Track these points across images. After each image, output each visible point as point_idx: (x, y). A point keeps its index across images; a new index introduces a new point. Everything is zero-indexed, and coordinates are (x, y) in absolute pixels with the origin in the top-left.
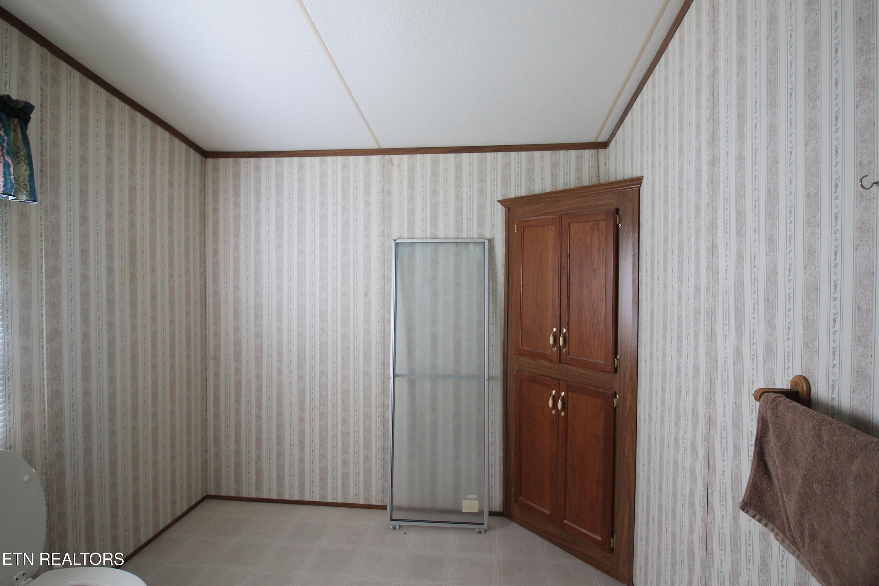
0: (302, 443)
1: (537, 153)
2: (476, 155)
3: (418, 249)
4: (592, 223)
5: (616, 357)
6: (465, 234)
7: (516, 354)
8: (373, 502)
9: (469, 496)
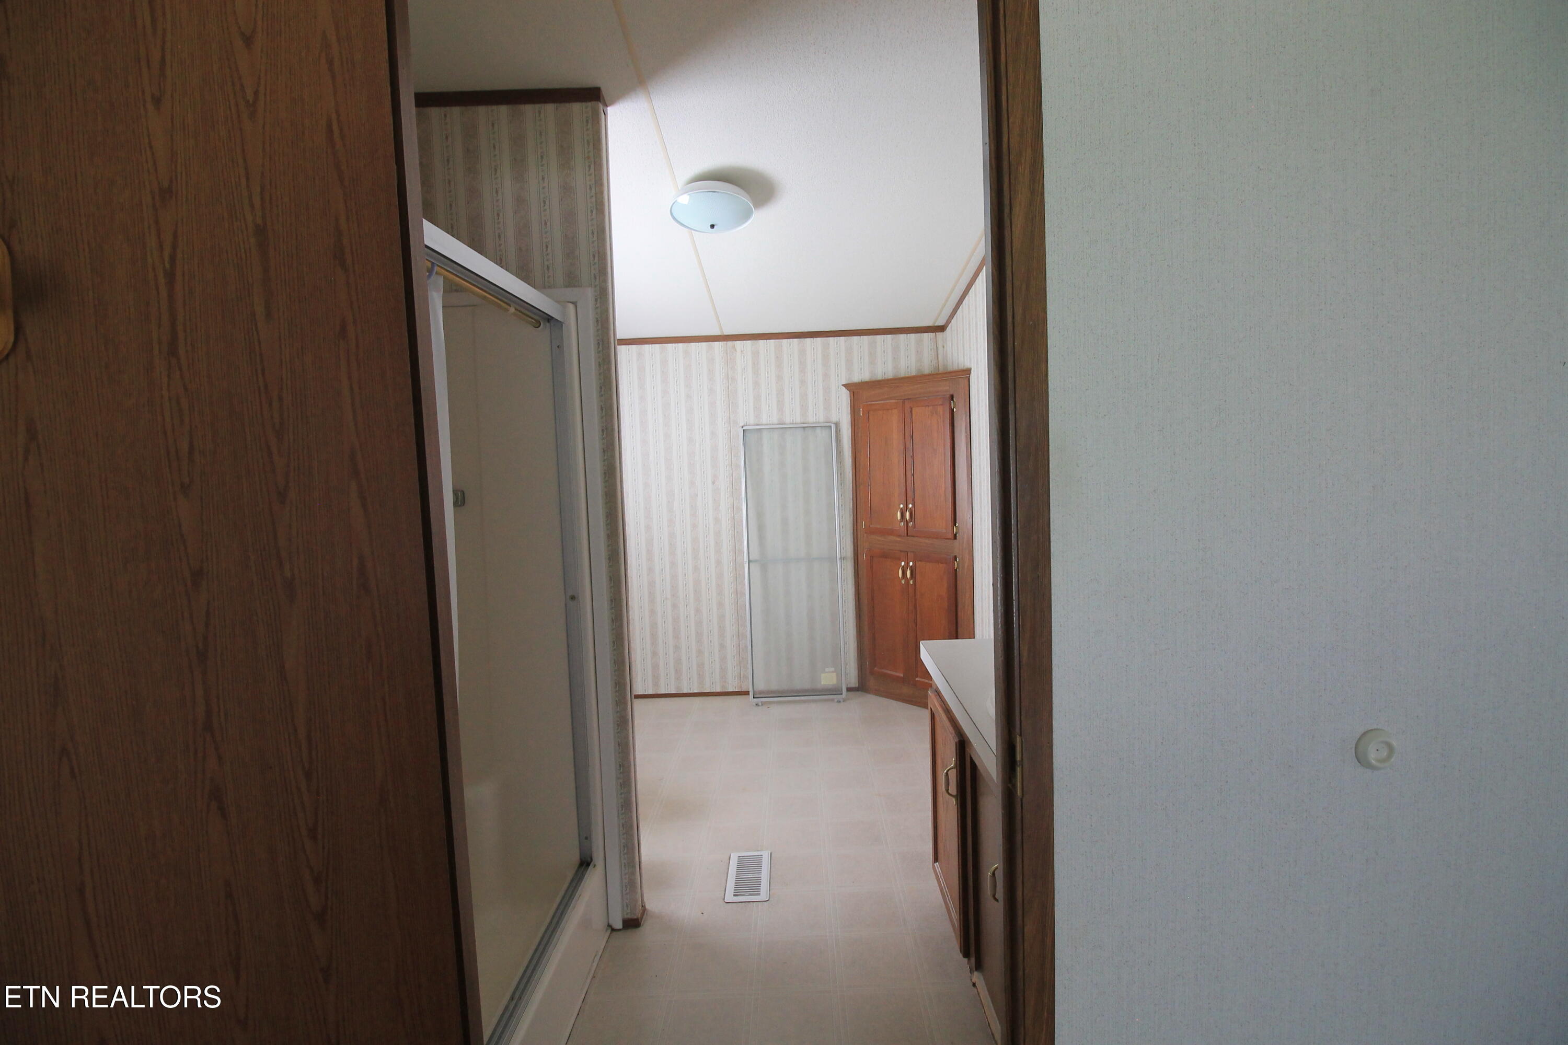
0: (654, 637)
1: (879, 337)
2: (819, 339)
3: (765, 435)
4: (931, 408)
5: (955, 525)
6: (811, 419)
7: (866, 533)
8: (731, 689)
9: (827, 670)
